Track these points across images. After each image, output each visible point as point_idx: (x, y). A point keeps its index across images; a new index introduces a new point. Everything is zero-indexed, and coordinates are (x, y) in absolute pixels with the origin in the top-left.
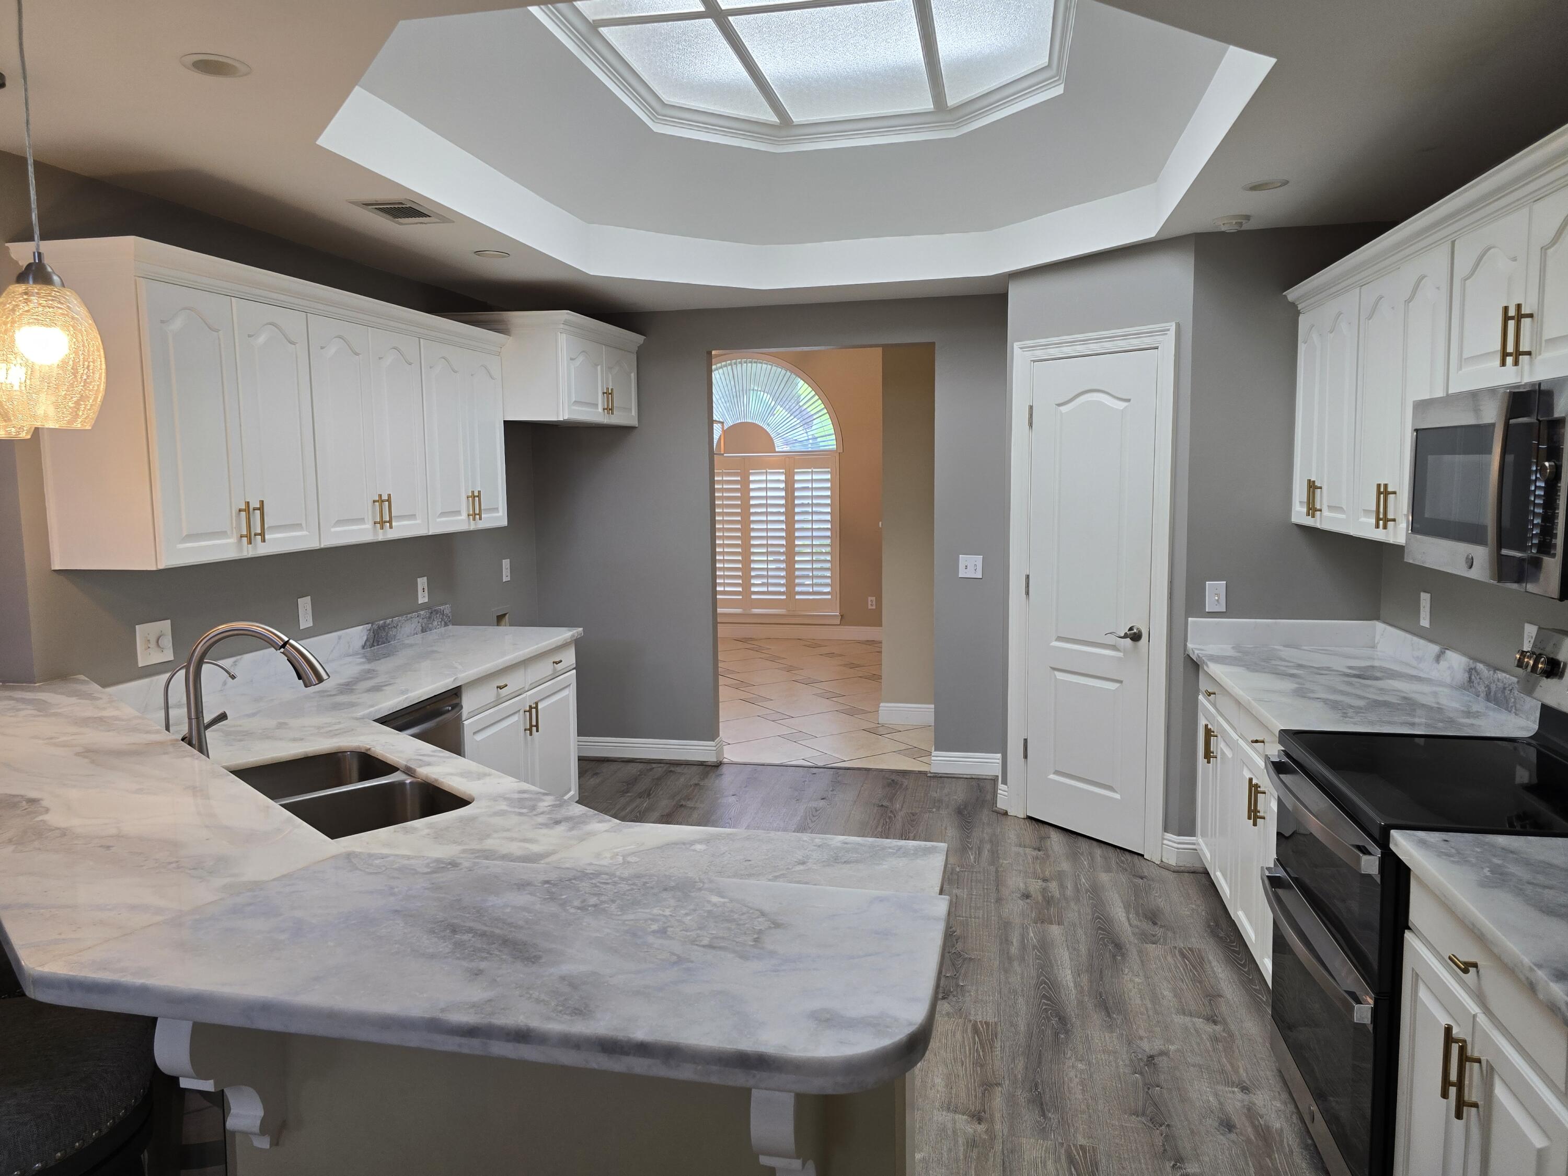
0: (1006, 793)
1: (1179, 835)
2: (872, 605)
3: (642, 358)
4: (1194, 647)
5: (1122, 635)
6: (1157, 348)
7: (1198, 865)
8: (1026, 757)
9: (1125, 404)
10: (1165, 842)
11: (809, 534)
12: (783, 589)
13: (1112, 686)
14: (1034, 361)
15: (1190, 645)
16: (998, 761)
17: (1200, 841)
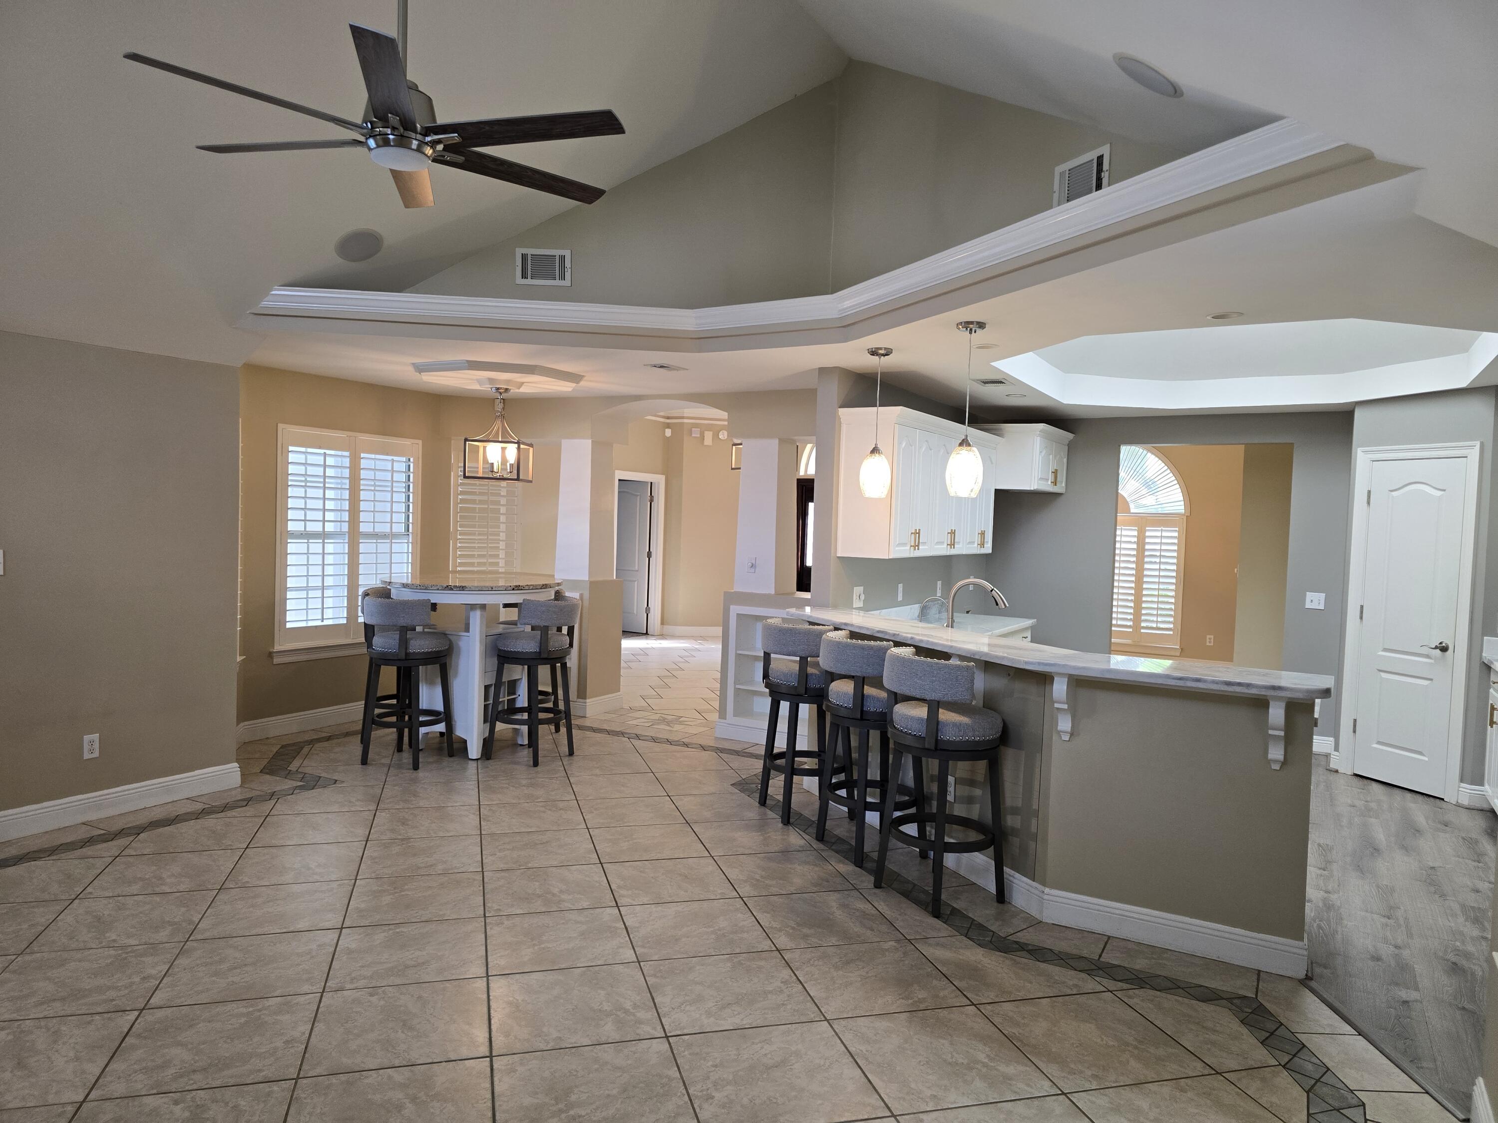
0: (1338, 758)
1: (1472, 784)
2: (1210, 642)
3: (1071, 448)
4: (1487, 655)
5: (1434, 647)
6: (1466, 457)
7: (1485, 806)
8: (1354, 731)
9: (1441, 493)
10: (1460, 789)
11: (1157, 580)
12: (1131, 623)
13: (1425, 683)
14: (1373, 461)
15: (1484, 655)
16: (1330, 743)
17: (1487, 789)
